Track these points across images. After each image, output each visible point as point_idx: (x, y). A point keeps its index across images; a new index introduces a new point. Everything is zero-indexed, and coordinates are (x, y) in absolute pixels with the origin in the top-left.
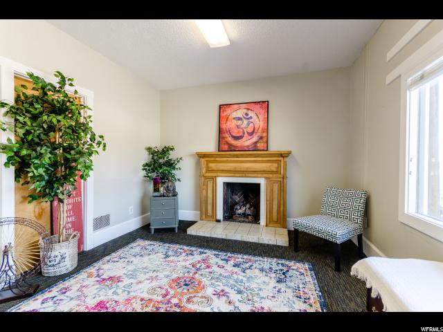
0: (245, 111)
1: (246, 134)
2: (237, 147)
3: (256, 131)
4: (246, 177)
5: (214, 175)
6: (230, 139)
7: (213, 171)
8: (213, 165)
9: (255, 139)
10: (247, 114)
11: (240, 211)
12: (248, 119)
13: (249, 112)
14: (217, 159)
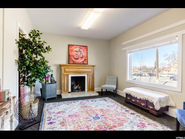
0: (79, 49)
1: (80, 58)
2: (76, 62)
3: (83, 57)
4: (80, 74)
5: (68, 73)
6: (73, 59)
7: (67, 72)
8: (67, 70)
9: (83, 60)
10: (80, 50)
11: (76, 88)
12: (80, 52)
13: (81, 49)
14: (69, 67)
